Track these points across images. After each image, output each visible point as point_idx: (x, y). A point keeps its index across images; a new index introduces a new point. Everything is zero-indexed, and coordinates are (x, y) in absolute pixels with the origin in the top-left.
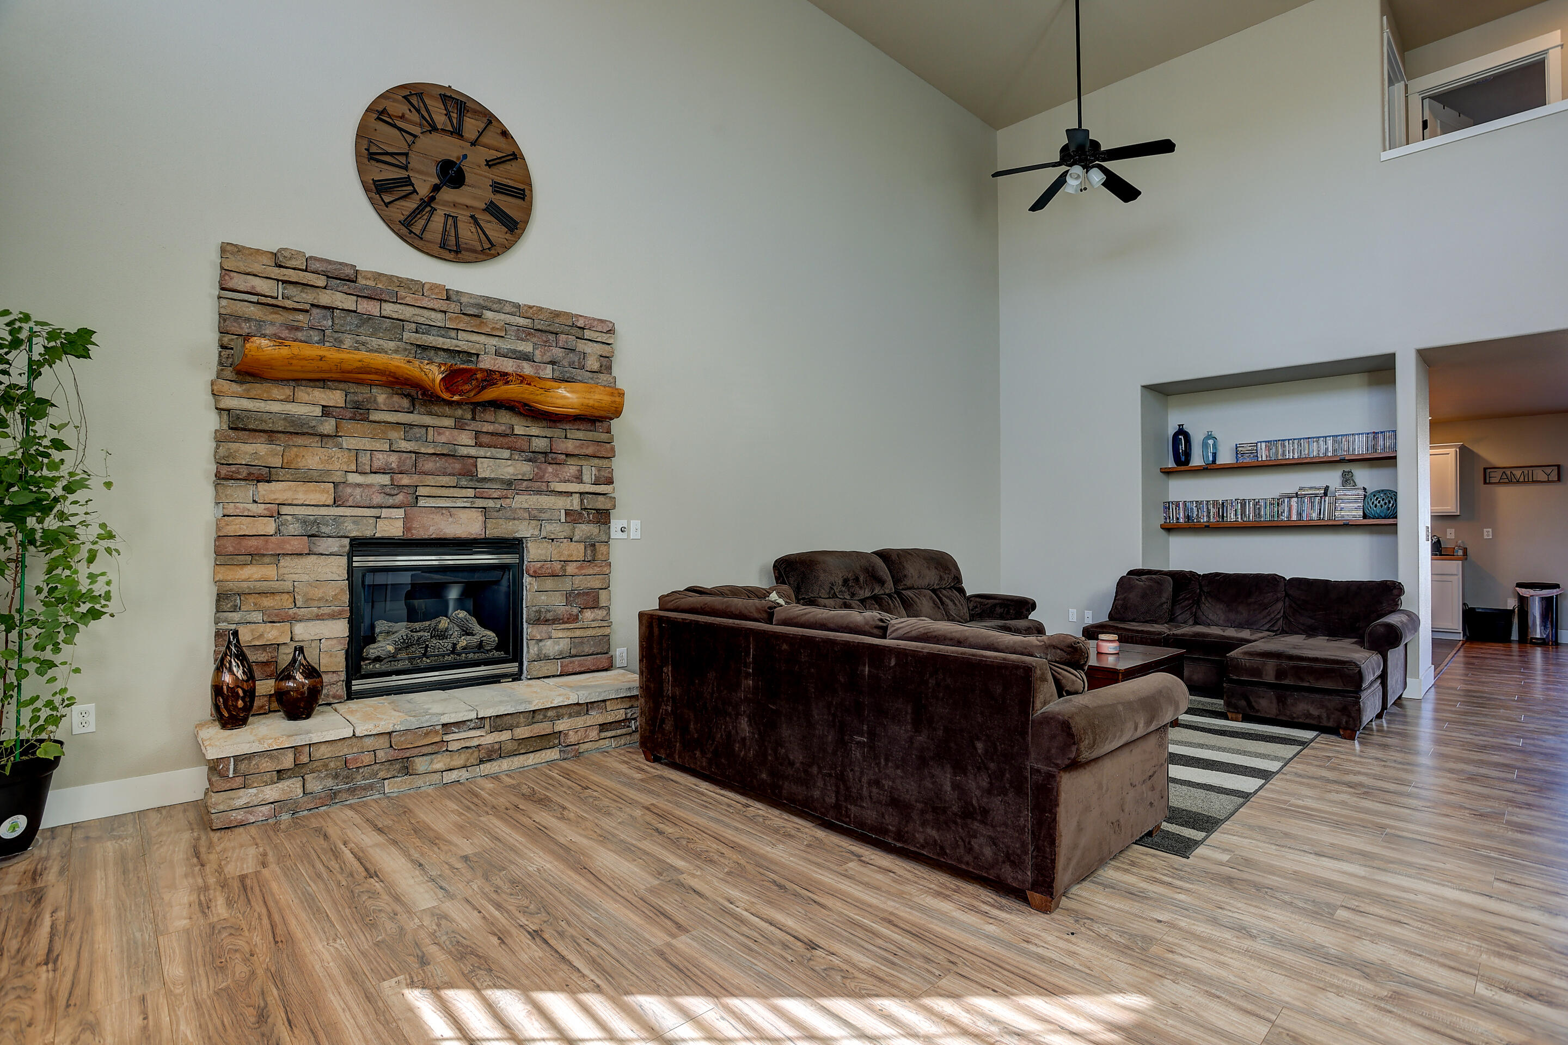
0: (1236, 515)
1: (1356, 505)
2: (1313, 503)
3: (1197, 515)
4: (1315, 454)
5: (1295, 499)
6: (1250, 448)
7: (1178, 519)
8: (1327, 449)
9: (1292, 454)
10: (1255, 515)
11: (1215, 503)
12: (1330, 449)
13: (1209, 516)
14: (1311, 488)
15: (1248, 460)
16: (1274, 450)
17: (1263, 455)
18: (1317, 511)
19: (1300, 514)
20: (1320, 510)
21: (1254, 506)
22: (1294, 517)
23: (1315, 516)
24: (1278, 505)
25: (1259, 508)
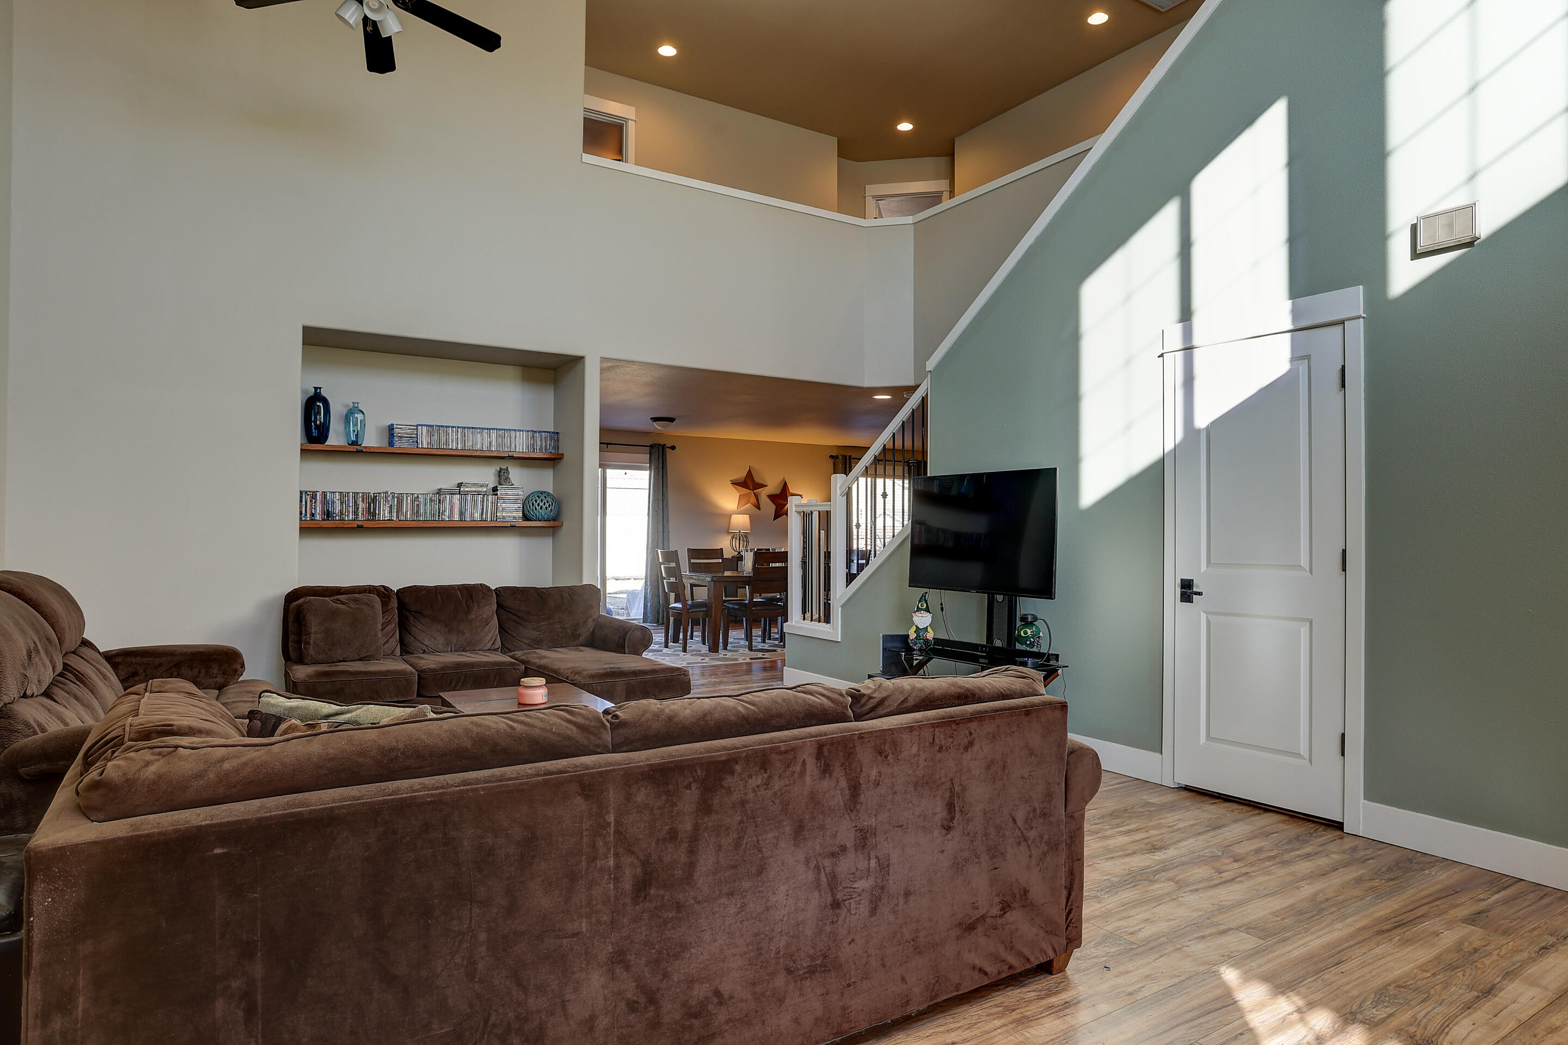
0: (391, 512)
1: (516, 506)
2: (475, 502)
3: (341, 512)
4: (479, 447)
5: (458, 496)
6: (409, 431)
7: (313, 515)
8: (491, 443)
9: (454, 443)
10: (413, 513)
11: (365, 496)
12: (494, 443)
13: (356, 513)
14: (475, 485)
15: (406, 445)
16: (436, 437)
17: (424, 442)
18: (479, 511)
19: (461, 514)
20: (483, 509)
21: (413, 502)
22: (456, 517)
23: (477, 516)
24: (439, 502)
25: (418, 505)
